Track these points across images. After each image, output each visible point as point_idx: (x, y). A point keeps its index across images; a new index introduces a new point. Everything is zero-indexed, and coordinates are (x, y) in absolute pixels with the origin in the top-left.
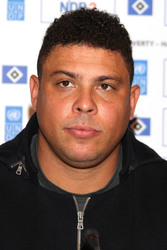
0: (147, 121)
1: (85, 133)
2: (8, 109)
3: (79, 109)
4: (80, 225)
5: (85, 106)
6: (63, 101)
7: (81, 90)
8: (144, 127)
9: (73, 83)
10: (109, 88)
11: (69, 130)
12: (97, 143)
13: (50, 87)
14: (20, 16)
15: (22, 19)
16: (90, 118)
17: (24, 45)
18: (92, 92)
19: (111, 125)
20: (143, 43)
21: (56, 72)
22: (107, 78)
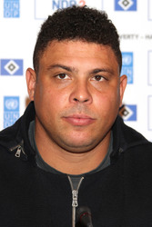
0: (134, 108)
1: (82, 121)
2: (6, 98)
3: (76, 100)
4: (75, 203)
5: (82, 97)
6: (60, 92)
7: (77, 81)
8: (131, 113)
9: (69, 75)
10: (102, 79)
11: (66, 118)
12: (92, 130)
13: (47, 79)
14: (16, 13)
15: (18, 16)
16: (86, 108)
17: (21, 40)
18: (87, 83)
19: (105, 113)
20: (129, 36)
21: (54, 66)
22: (100, 71)
